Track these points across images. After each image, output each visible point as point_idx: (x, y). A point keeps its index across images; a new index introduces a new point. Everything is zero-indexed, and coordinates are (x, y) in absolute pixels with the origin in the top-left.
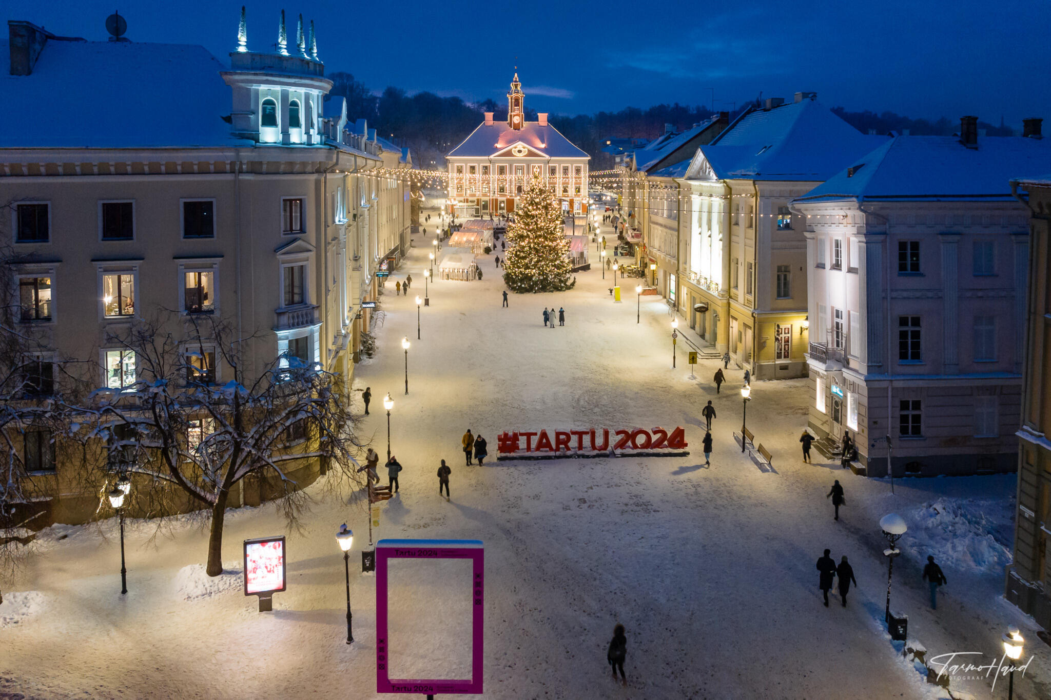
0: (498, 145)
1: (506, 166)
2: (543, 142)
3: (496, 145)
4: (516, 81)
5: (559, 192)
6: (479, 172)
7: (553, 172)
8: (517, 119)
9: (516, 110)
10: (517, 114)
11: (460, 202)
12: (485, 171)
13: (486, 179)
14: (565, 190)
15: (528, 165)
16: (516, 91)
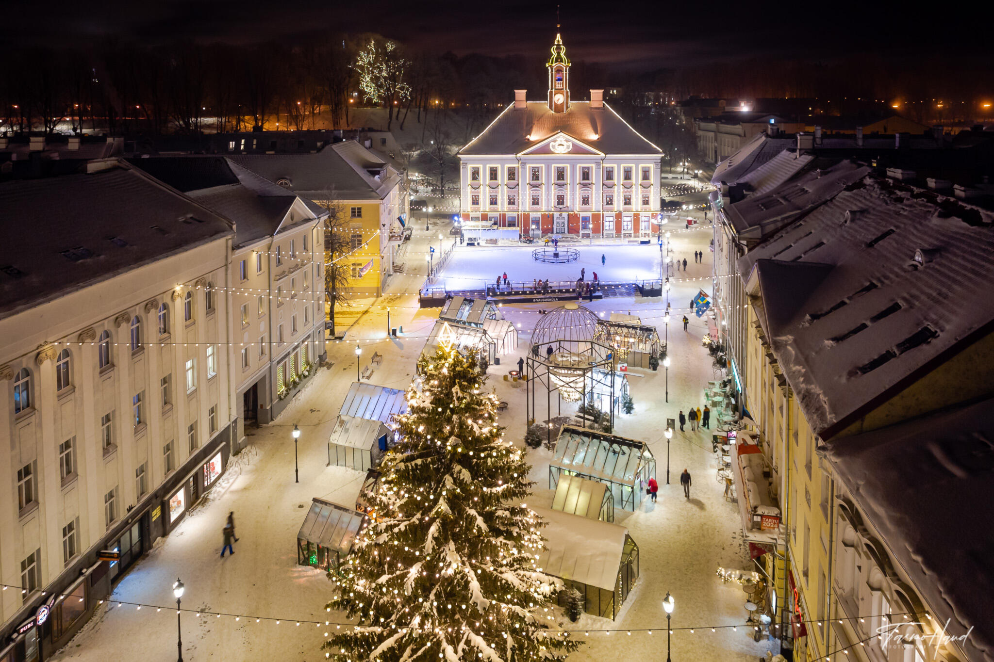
1: (542, 167)
2: (596, 132)
4: (558, 44)
5: (618, 204)
6: (503, 177)
7: (609, 175)
8: (559, 99)
9: (559, 85)
10: (559, 91)
11: (475, 219)
12: (512, 174)
13: (513, 186)
14: (628, 201)
15: (573, 166)
16: (559, 59)
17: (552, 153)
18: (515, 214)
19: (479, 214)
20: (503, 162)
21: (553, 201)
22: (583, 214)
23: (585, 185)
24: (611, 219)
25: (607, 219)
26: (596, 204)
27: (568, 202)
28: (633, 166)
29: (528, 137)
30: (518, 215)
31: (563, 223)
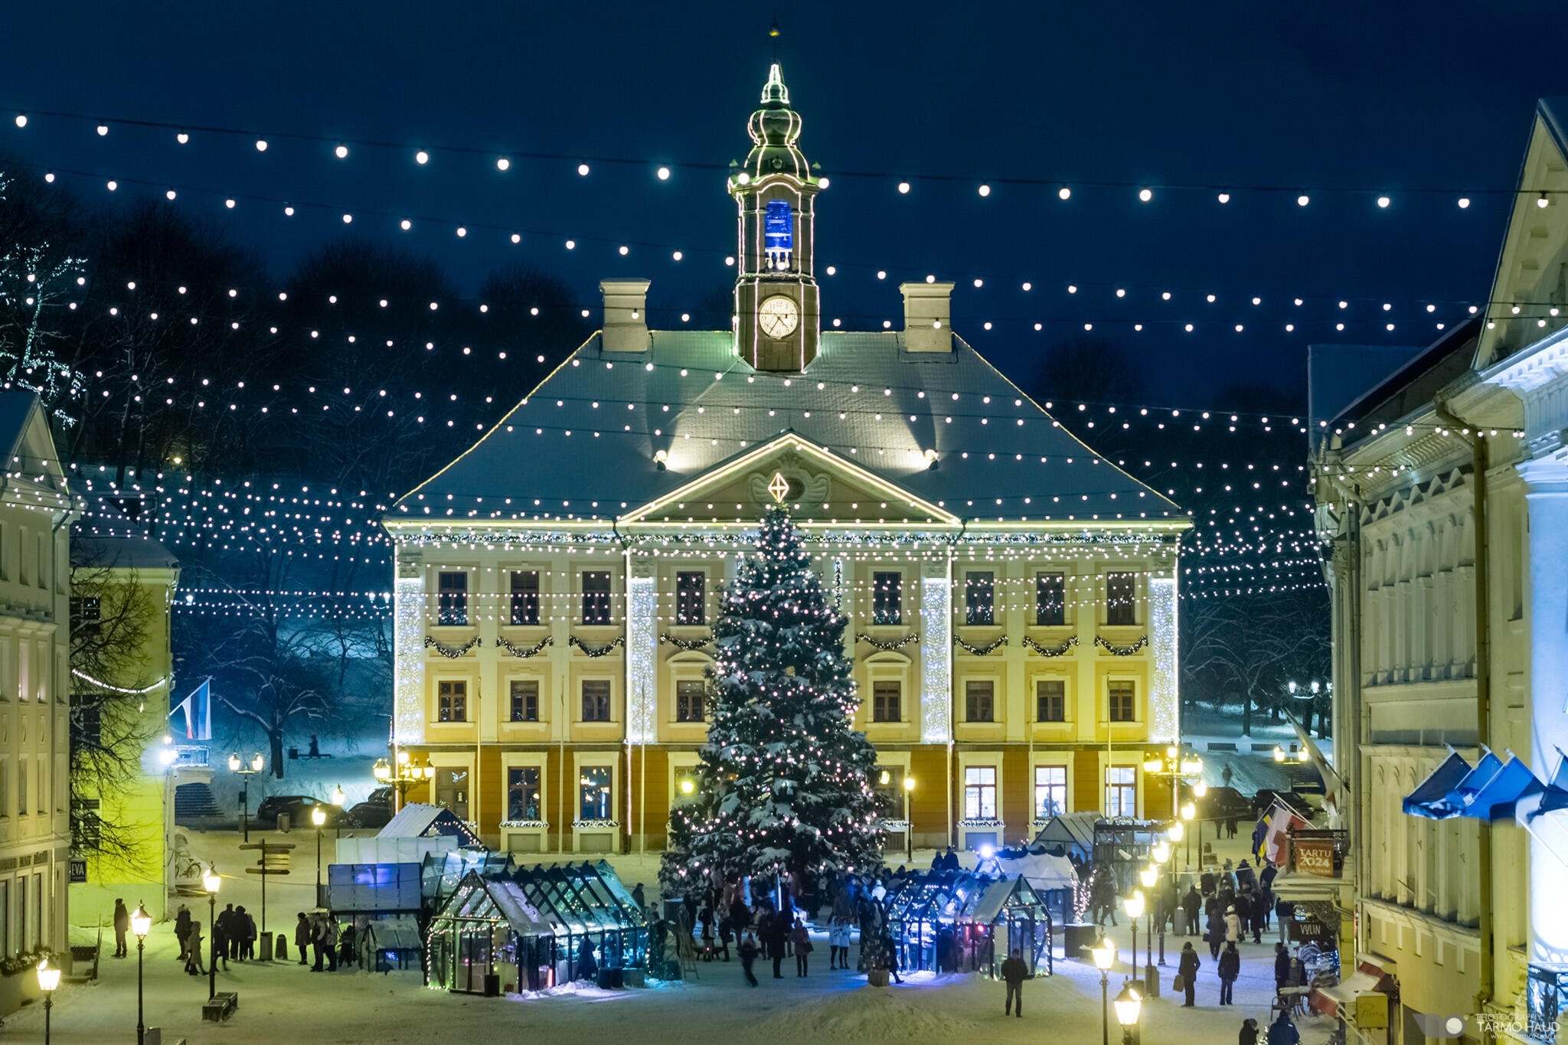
0: (674, 459)
2: (925, 440)
3: (660, 456)
4: (775, 105)
5: (1013, 719)
8: (779, 317)
9: (777, 263)
10: (775, 286)
12: (597, 600)
13: (600, 646)
14: (1050, 706)
16: (777, 161)
18: (609, 758)
19: (465, 758)
23: (884, 643)
24: (987, 775)
25: (973, 778)
30: (623, 760)
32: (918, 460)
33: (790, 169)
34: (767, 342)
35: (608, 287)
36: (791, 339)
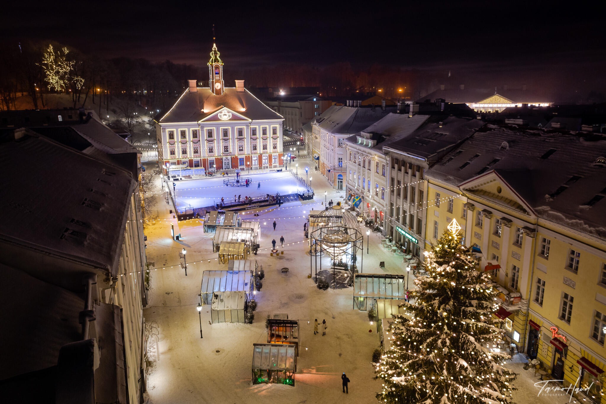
0: (206, 110)
1: (214, 129)
2: (243, 107)
4: (215, 51)
5: (260, 150)
6: (189, 136)
7: (254, 132)
8: (218, 86)
9: (217, 77)
10: (218, 81)
11: (174, 164)
12: (195, 134)
13: (196, 142)
14: (265, 147)
15: (233, 128)
16: (216, 60)
17: (219, 120)
18: (198, 159)
19: (175, 161)
20: (189, 127)
21: (222, 150)
22: (239, 157)
23: (240, 139)
24: (256, 158)
25: (254, 159)
26: (247, 150)
27: (231, 149)
28: (267, 126)
29: (202, 110)
30: (201, 159)
31: (228, 162)
32: (243, 110)
33: (218, 62)
34: (216, 90)
35: (190, 81)
36: (220, 89)
